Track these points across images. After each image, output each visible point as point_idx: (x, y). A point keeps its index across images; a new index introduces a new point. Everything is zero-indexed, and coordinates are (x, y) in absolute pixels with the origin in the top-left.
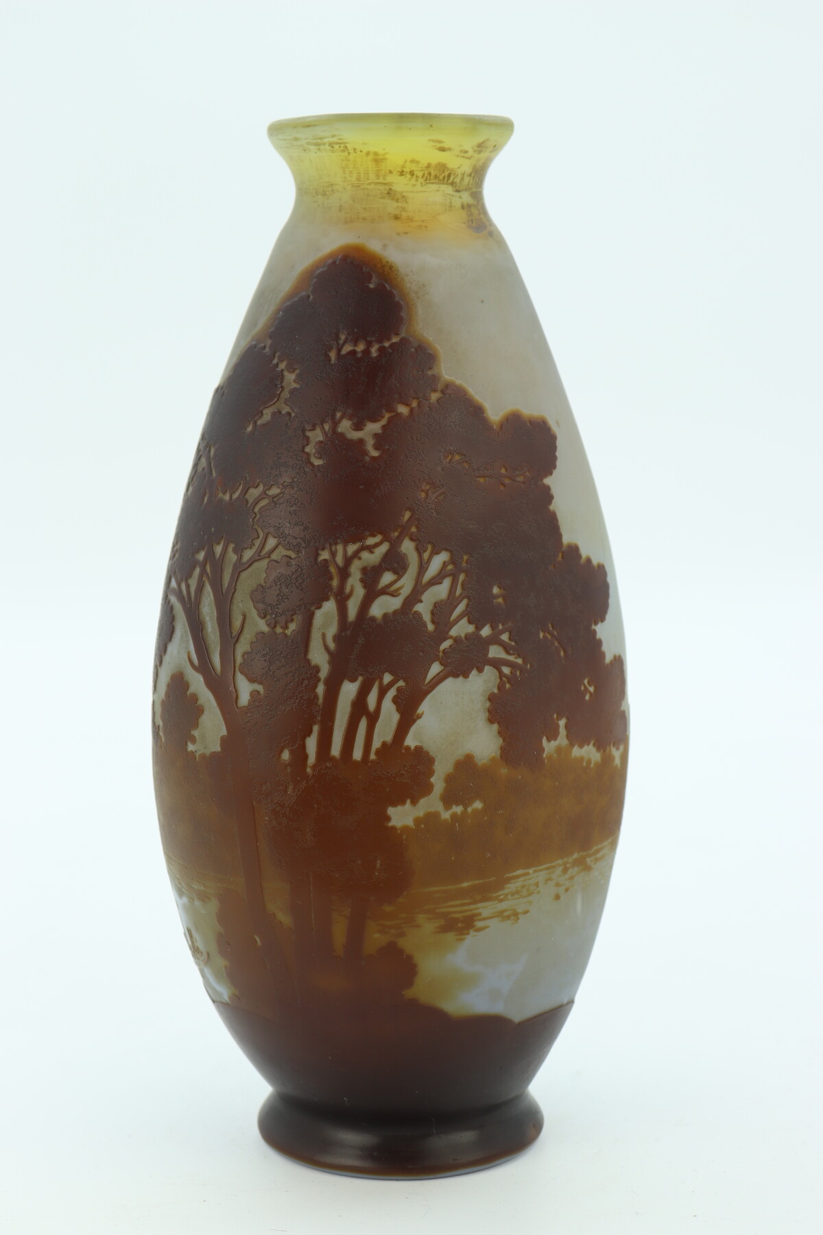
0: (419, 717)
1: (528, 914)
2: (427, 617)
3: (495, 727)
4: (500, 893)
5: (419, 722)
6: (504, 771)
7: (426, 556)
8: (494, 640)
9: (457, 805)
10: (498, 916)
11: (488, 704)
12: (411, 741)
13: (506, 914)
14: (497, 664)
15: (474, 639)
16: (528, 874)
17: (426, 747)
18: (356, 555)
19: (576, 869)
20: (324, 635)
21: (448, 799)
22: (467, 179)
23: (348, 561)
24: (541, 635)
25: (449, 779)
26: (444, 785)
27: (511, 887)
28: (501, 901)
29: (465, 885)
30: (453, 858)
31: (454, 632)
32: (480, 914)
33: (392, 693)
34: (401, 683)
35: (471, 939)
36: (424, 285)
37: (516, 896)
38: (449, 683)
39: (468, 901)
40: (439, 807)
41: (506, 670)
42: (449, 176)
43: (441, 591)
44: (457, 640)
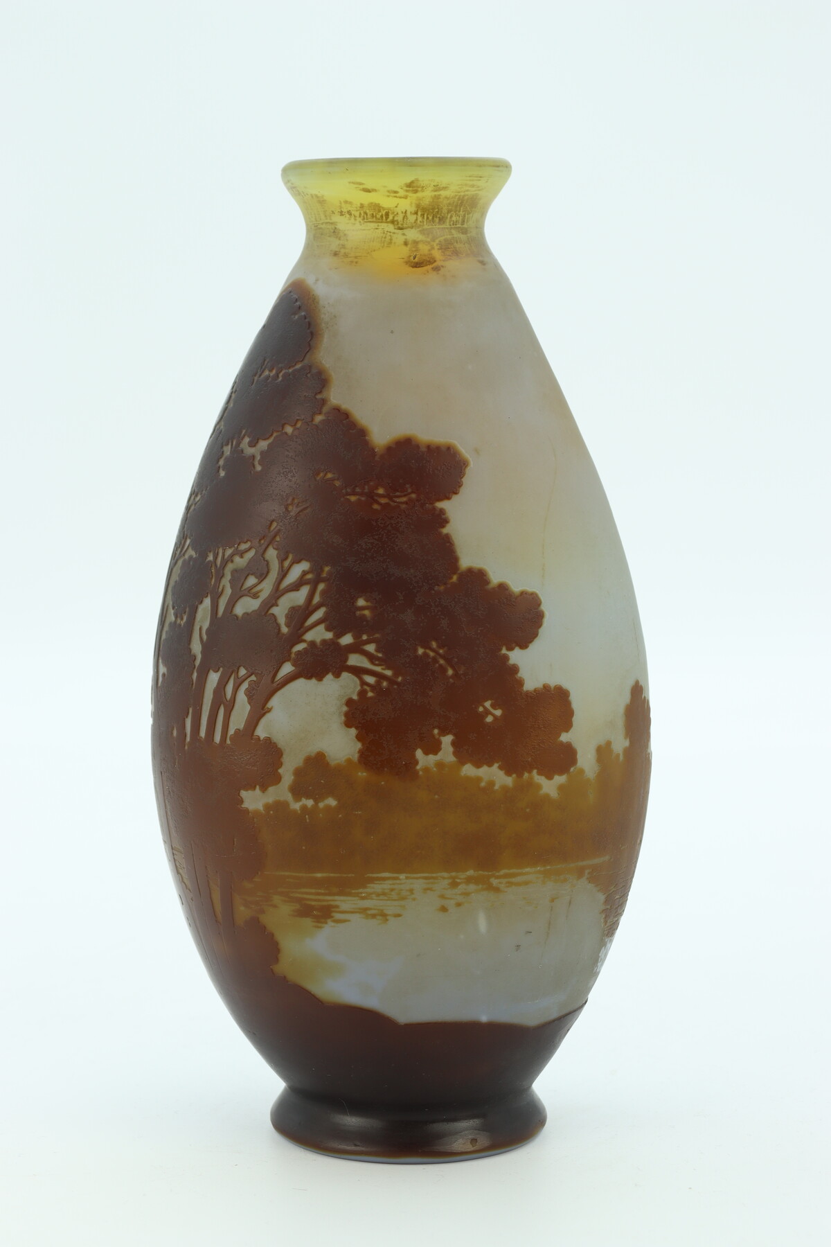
0: (269, 710)
1: (400, 918)
2: (282, 620)
3: (353, 731)
4: (361, 890)
5: (268, 716)
6: (362, 774)
7: (286, 564)
8: (356, 648)
9: (308, 797)
10: (359, 913)
11: (345, 709)
12: (261, 732)
13: (369, 912)
14: (357, 671)
15: (332, 646)
16: (397, 878)
17: (275, 739)
18: (231, 559)
19: (472, 887)
20: (201, 629)
21: (298, 790)
22: (412, 218)
23: (225, 562)
24: (420, 651)
25: (298, 773)
26: (293, 777)
27: (377, 887)
28: (363, 898)
29: (319, 875)
30: (304, 848)
31: (309, 636)
32: (337, 907)
33: (245, 686)
34: (253, 678)
35: (329, 929)
36: (335, 316)
37: (382, 897)
38: (301, 682)
39: (323, 892)
40: (289, 797)
41: (370, 680)
42: (387, 214)
43: (300, 597)
44: (312, 644)
